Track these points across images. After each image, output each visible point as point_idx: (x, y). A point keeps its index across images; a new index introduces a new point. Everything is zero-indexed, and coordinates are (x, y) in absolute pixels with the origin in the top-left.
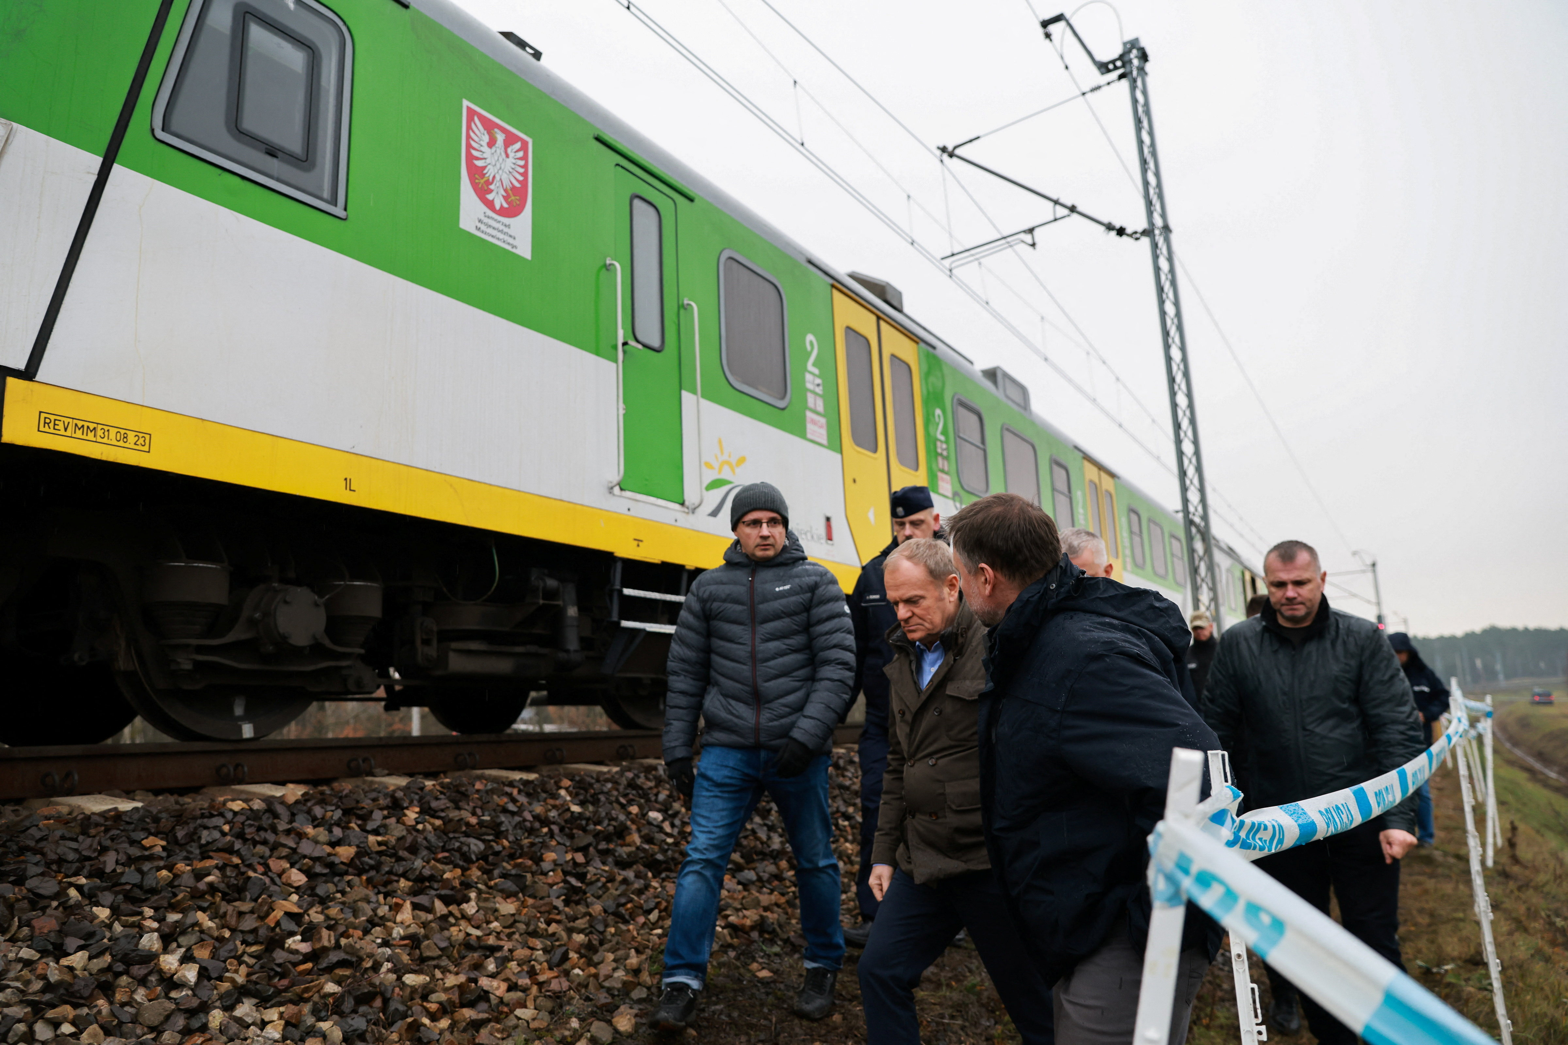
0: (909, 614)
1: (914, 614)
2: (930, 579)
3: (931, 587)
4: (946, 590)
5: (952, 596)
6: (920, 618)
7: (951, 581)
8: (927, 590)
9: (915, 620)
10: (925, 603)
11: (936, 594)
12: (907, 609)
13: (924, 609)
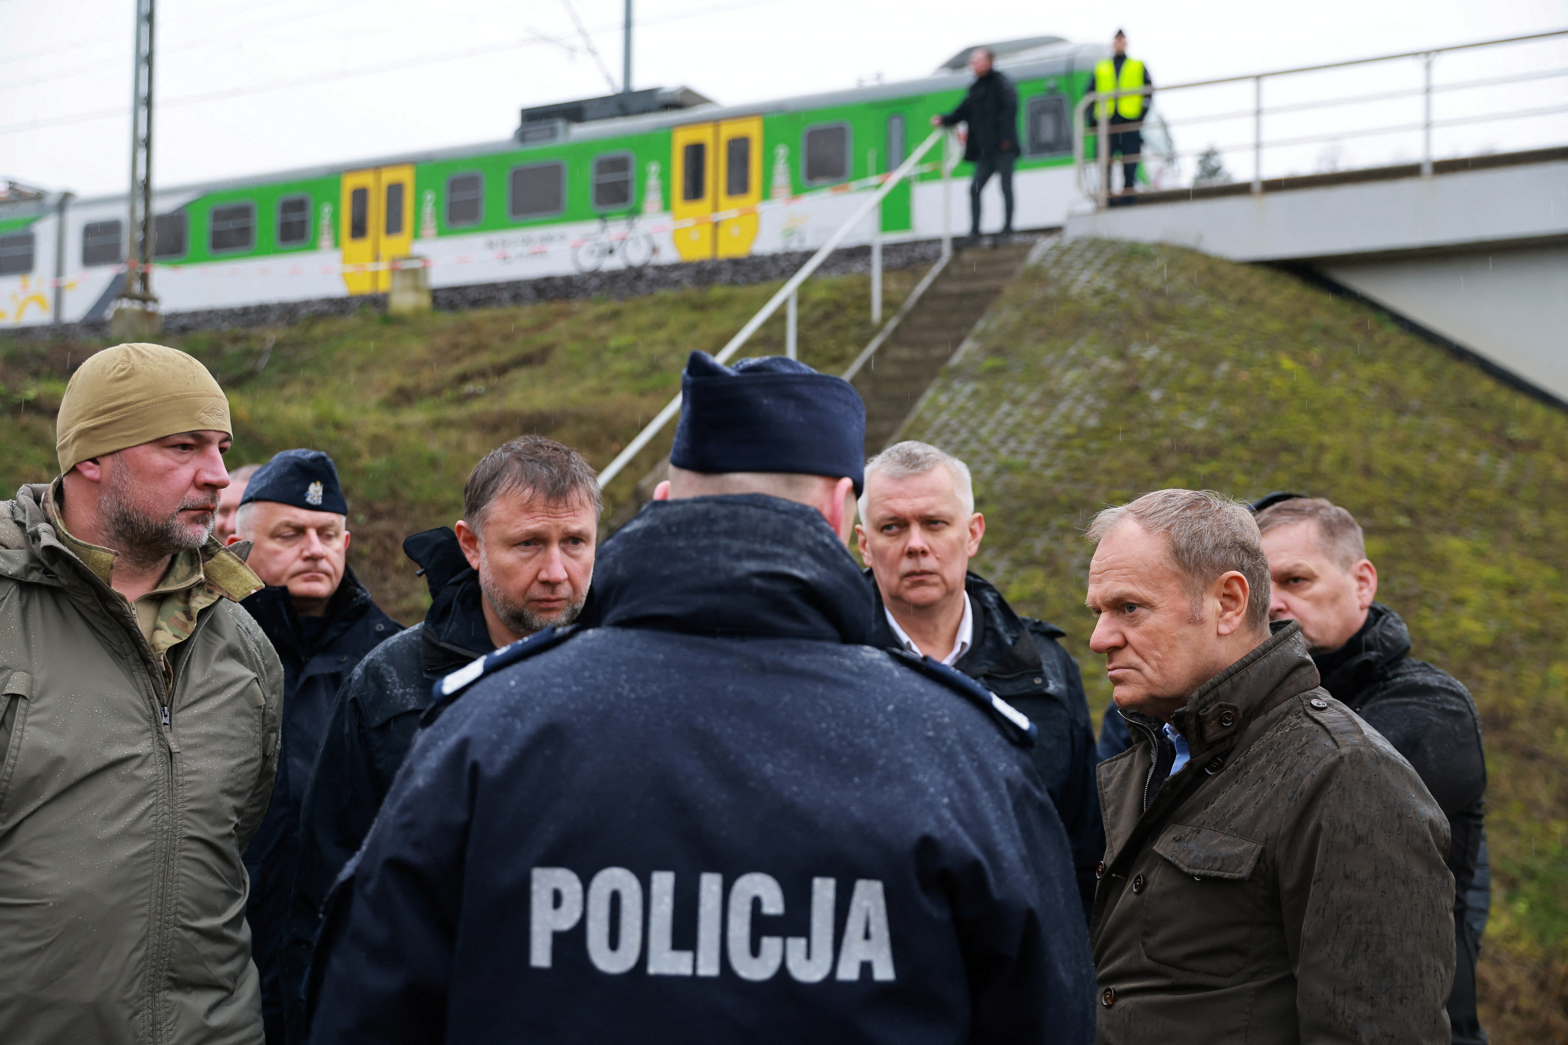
0: (1115, 640)
1: (1126, 643)
2: (1175, 567)
3: (1172, 587)
4: (1212, 605)
5: (1228, 621)
6: (1137, 653)
7: (1227, 585)
8: (1158, 588)
9: (1129, 656)
10: (1152, 620)
11: (1184, 604)
12: (1112, 627)
13: (1147, 633)
